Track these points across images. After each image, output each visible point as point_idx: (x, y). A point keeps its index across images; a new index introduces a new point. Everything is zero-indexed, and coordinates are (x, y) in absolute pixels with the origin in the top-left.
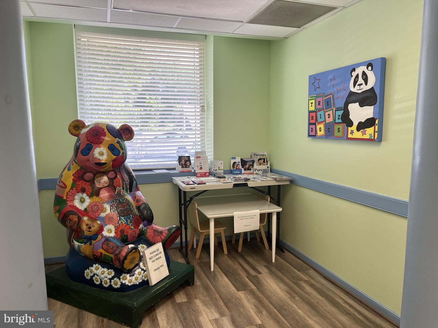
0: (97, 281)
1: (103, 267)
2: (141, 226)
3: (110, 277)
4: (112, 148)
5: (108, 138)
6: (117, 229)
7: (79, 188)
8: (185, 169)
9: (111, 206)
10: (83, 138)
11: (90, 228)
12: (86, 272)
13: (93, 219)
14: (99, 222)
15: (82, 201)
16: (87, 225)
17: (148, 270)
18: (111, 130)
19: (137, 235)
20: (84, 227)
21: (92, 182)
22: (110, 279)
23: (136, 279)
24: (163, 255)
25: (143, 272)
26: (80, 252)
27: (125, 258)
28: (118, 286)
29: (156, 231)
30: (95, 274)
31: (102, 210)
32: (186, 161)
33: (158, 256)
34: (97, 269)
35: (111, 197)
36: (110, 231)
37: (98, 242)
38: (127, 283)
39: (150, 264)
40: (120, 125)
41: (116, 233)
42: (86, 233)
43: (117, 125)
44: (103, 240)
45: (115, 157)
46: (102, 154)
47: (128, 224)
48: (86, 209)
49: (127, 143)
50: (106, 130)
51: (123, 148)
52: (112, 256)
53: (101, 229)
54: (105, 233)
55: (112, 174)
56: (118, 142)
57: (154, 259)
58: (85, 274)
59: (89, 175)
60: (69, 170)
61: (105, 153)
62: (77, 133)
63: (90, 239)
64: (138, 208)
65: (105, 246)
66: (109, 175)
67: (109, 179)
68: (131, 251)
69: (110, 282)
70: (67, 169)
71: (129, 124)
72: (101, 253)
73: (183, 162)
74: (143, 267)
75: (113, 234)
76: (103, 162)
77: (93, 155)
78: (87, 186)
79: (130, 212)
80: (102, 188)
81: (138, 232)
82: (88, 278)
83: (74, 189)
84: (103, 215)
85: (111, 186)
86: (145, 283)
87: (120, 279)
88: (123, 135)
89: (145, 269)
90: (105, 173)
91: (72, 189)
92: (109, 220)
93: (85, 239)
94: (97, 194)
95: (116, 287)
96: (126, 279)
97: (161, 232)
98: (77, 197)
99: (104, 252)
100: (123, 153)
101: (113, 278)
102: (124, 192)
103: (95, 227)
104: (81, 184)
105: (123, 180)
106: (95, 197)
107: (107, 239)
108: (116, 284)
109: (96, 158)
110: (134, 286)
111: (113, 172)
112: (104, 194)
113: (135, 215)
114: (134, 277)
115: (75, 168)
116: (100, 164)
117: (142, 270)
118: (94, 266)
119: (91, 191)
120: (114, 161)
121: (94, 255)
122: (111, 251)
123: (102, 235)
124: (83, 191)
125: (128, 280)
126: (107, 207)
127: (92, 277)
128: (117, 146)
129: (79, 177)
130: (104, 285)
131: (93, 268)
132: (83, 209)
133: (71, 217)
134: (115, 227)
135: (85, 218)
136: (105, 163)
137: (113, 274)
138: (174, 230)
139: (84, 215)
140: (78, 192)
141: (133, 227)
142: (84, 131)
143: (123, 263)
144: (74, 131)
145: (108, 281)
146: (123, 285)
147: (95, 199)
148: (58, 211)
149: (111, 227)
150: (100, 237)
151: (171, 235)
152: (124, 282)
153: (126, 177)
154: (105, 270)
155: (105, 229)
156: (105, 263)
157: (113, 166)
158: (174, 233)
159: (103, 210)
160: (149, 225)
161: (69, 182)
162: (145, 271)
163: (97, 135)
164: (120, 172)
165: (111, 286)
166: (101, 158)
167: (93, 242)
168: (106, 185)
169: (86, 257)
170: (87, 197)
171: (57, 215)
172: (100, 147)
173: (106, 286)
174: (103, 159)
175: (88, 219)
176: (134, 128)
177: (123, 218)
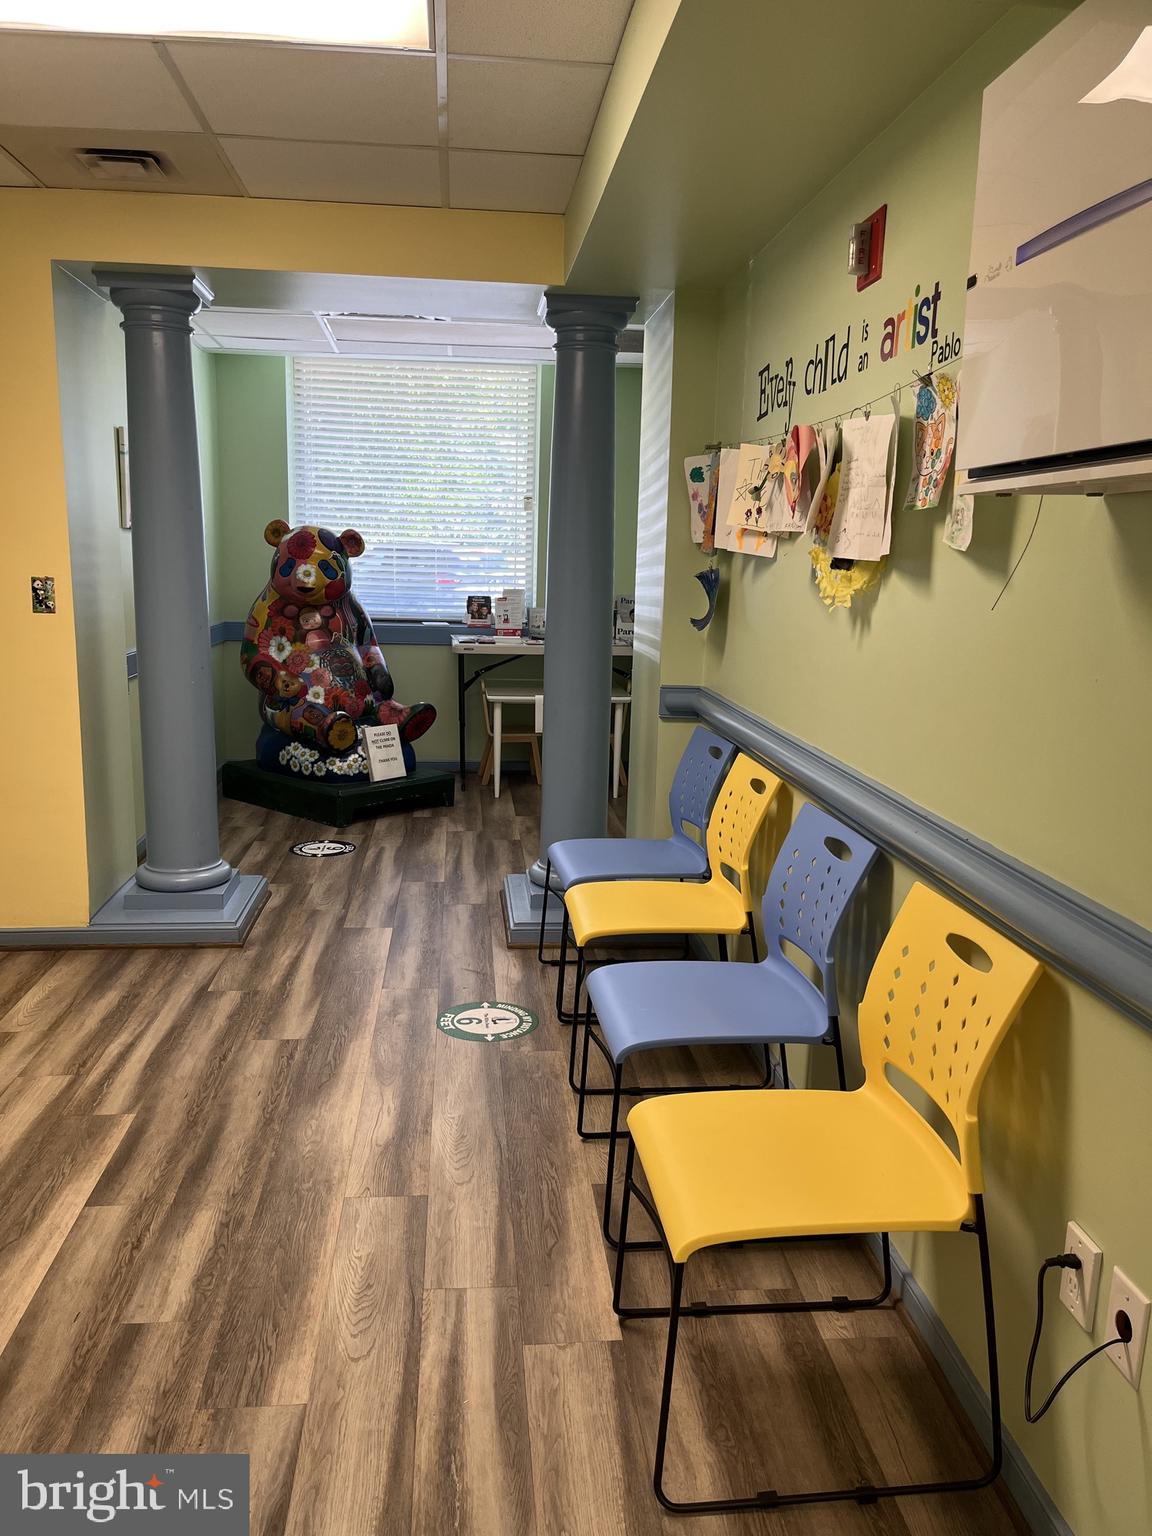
0: (295, 767)
1: (304, 747)
2: (369, 698)
3: (313, 760)
4: (324, 566)
5: (319, 551)
6: (327, 694)
7: (277, 629)
8: (478, 622)
9: (321, 659)
10: (283, 548)
11: (287, 686)
12: (281, 754)
13: (294, 676)
14: (301, 680)
15: (281, 649)
16: (284, 681)
17: (370, 759)
18: (325, 537)
19: (361, 710)
20: (280, 685)
21: (295, 619)
22: (313, 763)
23: (350, 766)
24: (397, 742)
25: (360, 759)
26: (274, 724)
27: (330, 727)
28: (323, 773)
29: (394, 709)
30: (292, 756)
31: (307, 664)
32: (481, 606)
33: (388, 743)
34: (296, 749)
35: (323, 645)
36: (316, 695)
37: (298, 709)
38: (335, 770)
39: (373, 750)
40: (344, 529)
41: (325, 699)
42: (282, 694)
43: (338, 531)
44: (305, 706)
45: (328, 581)
46: (307, 574)
47: (345, 689)
48: (284, 661)
49: (352, 561)
50: (317, 538)
51: (346, 569)
52: (316, 728)
53: (304, 691)
54: (310, 698)
55: (327, 610)
56: (335, 558)
57: (382, 744)
58: (280, 758)
59: (291, 609)
60: (264, 599)
61: (314, 574)
62: (276, 541)
63: (288, 703)
64: (368, 670)
65: (307, 714)
66: (323, 611)
67: (322, 617)
68: (339, 719)
69: (313, 767)
70: (260, 598)
71: (357, 530)
72: (301, 724)
73: (475, 607)
74: (362, 753)
75: (321, 701)
76: (310, 586)
77: (296, 575)
78: (289, 626)
79: (351, 672)
80: (310, 630)
81: (362, 706)
82: (284, 762)
83: (270, 629)
84: (308, 670)
85: (325, 629)
86: (364, 777)
87: (325, 764)
88: (346, 546)
89: (364, 755)
90: (316, 608)
91: (266, 628)
92: (317, 678)
93: (280, 701)
94: (303, 640)
95: (319, 774)
96: (335, 764)
97: (401, 711)
98: (273, 642)
99: (305, 723)
100: (343, 575)
101: (316, 761)
102: (344, 641)
103: (295, 687)
104: (280, 622)
105: (345, 622)
106: (298, 644)
107: (312, 706)
108: (320, 770)
109: (299, 580)
110: (345, 778)
111: (328, 608)
112: (313, 640)
113: (359, 677)
114: (346, 764)
115: (273, 597)
116: (304, 590)
117: (360, 756)
118: (292, 744)
119: (293, 633)
120: (328, 587)
121: (292, 727)
122: (314, 721)
123: (305, 700)
124: (282, 633)
125: (338, 766)
126: (315, 659)
127: (288, 761)
128: (334, 563)
129: (277, 610)
130: (305, 772)
131: (290, 748)
132: (281, 661)
133: (262, 669)
134: (325, 691)
135: (283, 673)
136: (311, 589)
137: (316, 757)
138: (421, 708)
139: (280, 669)
140: (275, 635)
141: (353, 695)
142: (288, 536)
143: (328, 735)
144: (272, 538)
145: (310, 766)
146: (329, 772)
147: (299, 646)
148: (245, 661)
149: (320, 690)
150: (301, 701)
151: (415, 716)
152: (331, 768)
153: (352, 619)
154: (307, 750)
155: (310, 692)
156: (308, 743)
157: (327, 596)
158: (420, 712)
159: (310, 664)
160: (386, 700)
161: (263, 619)
162: (364, 759)
163: (303, 545)
164: (341, 608)
165: (313, 772)
166: (306, 580)
167: (292, 707)
168: (317, 626)
169: (282, 732)
170: (288, 643)
171: (245, 666)
172: (305, 564)
173: (307, 773)
174: (310, 581)
175: (286, 675)
176: (364, 537)
177: (338, 679)
